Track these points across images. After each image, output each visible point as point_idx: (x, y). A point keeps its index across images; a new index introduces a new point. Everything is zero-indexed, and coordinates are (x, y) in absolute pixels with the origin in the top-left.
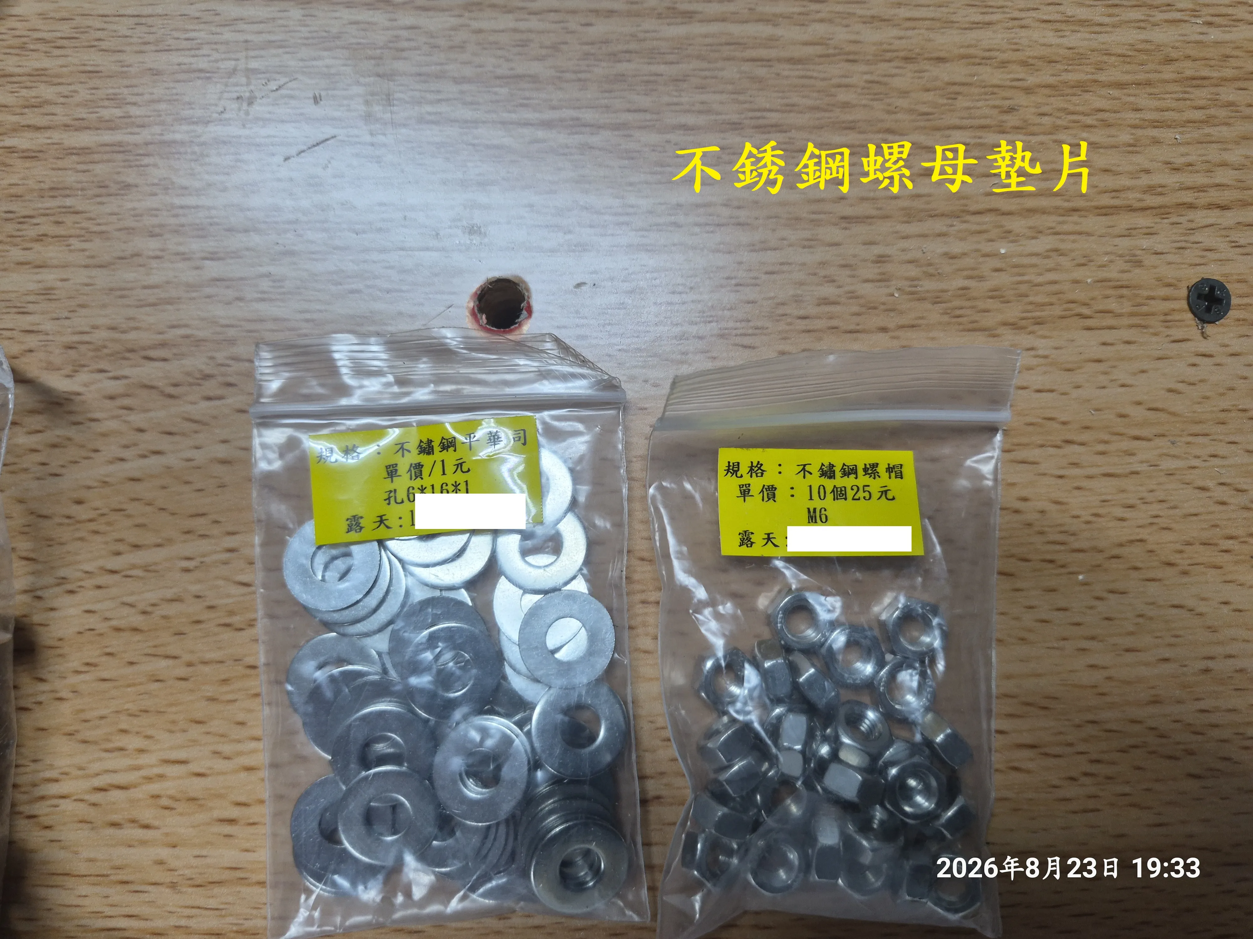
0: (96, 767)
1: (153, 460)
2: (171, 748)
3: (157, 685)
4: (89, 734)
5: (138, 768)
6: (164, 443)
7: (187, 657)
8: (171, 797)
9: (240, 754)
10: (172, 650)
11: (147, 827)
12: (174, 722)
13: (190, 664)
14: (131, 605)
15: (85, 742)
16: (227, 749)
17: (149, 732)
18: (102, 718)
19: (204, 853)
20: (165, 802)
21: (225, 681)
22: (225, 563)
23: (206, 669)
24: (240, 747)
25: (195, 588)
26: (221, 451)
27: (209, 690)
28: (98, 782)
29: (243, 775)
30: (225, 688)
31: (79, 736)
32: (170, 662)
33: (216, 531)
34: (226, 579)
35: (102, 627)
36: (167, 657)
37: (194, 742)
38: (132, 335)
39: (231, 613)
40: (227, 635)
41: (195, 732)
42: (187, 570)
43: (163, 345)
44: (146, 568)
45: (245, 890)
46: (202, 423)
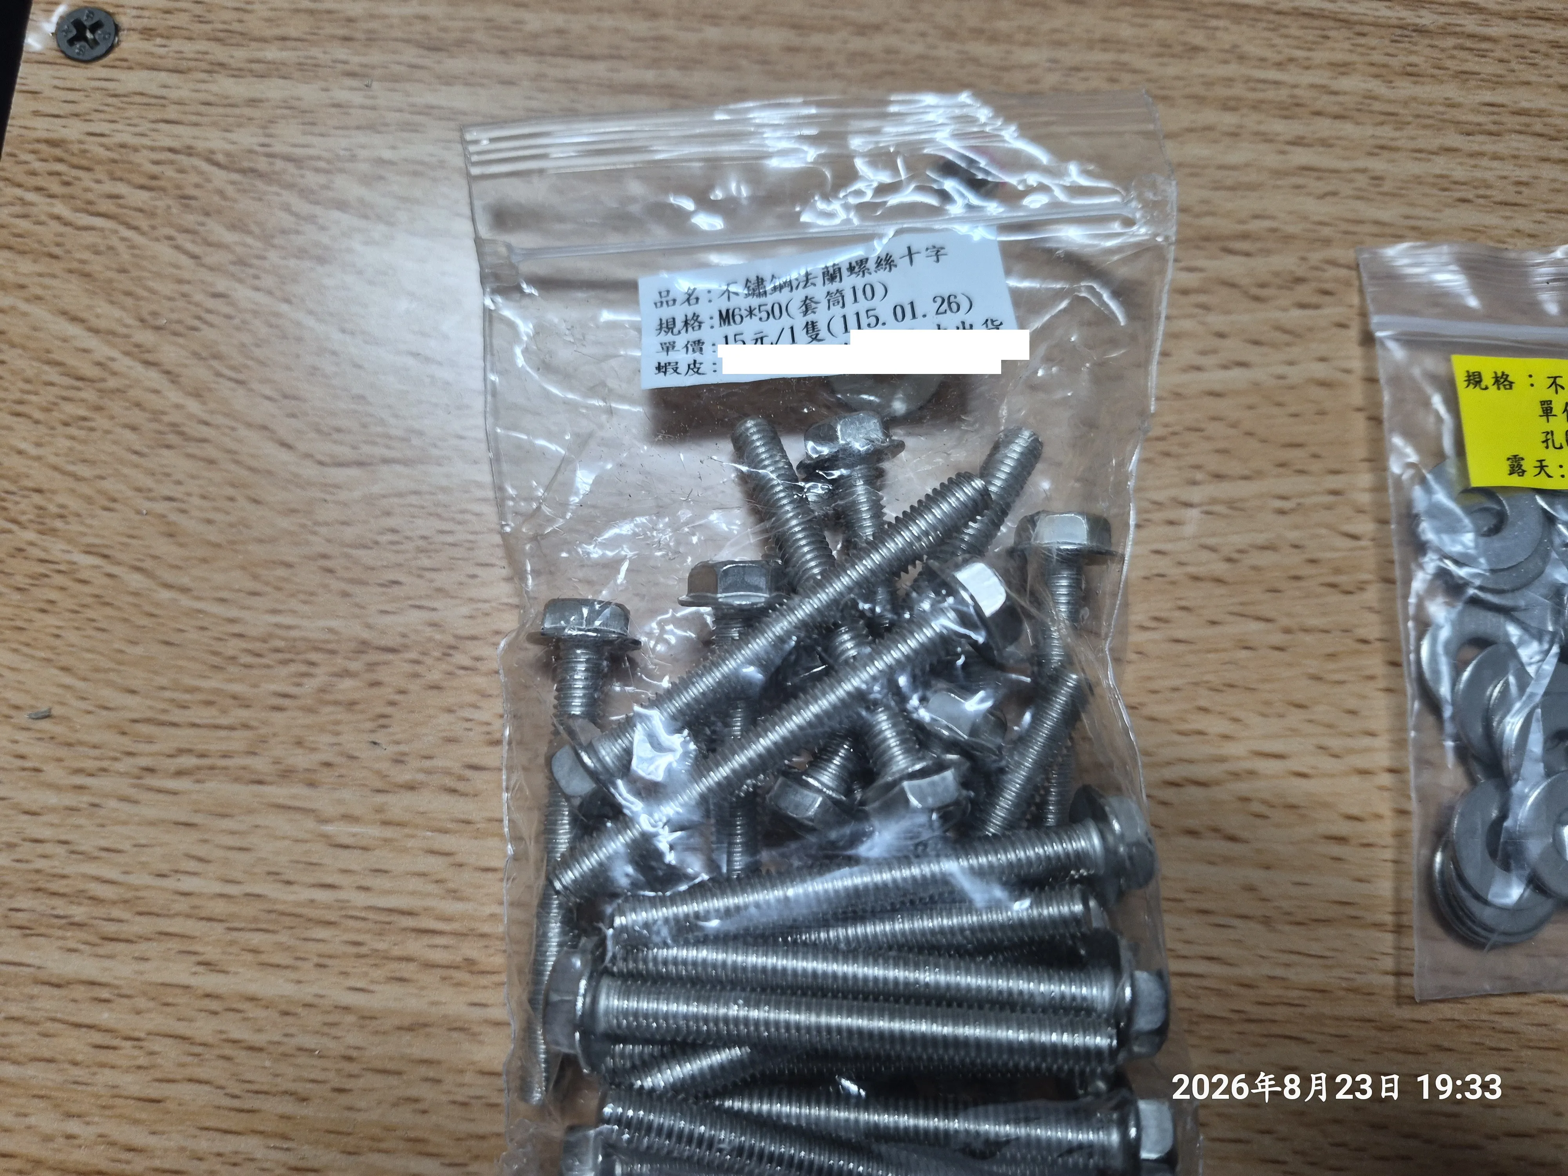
1: (1236, 373)
2: (1267, 737)
3: (1244, 654)
5: (1222, 759)
6: (1251, 354)
7: (1285, 622)
8: (1264, 802)
9: (1351, 751)
10: (1266, 610)
11: (1233, 839)
12: (1267, 703)
13: (1287, 631)
14: (1212, 549)
15: (1152, 719)
16: (1335, 743)
17: (1237, 713)
18: (1175, 689)
19: (1306, 879)
20: (1256, 807)
21: (1332, 656)
22: (1329, 507)
23: (1308, 638)
24: (1350, 742)
25: (1293, 535)
26: (1320, 371)
27: (1313, 666)
28: (1170, 773)
29: (1355, 780)
30: (1331, 666)
32: (1262, 625)
33: (1316, 466)
34: (1328, 526)
35: (1175, 572)
36: (1259, 619)
37: (1294, 732)
38: (1207, 221)
39: (1337, 571)
40: (1334, 598)
41: (1295, 718)
42: (1282, 512)
43: (1245, 236)
44: (1231, 504)
45: (1358, 933)
46: (1294, 334)
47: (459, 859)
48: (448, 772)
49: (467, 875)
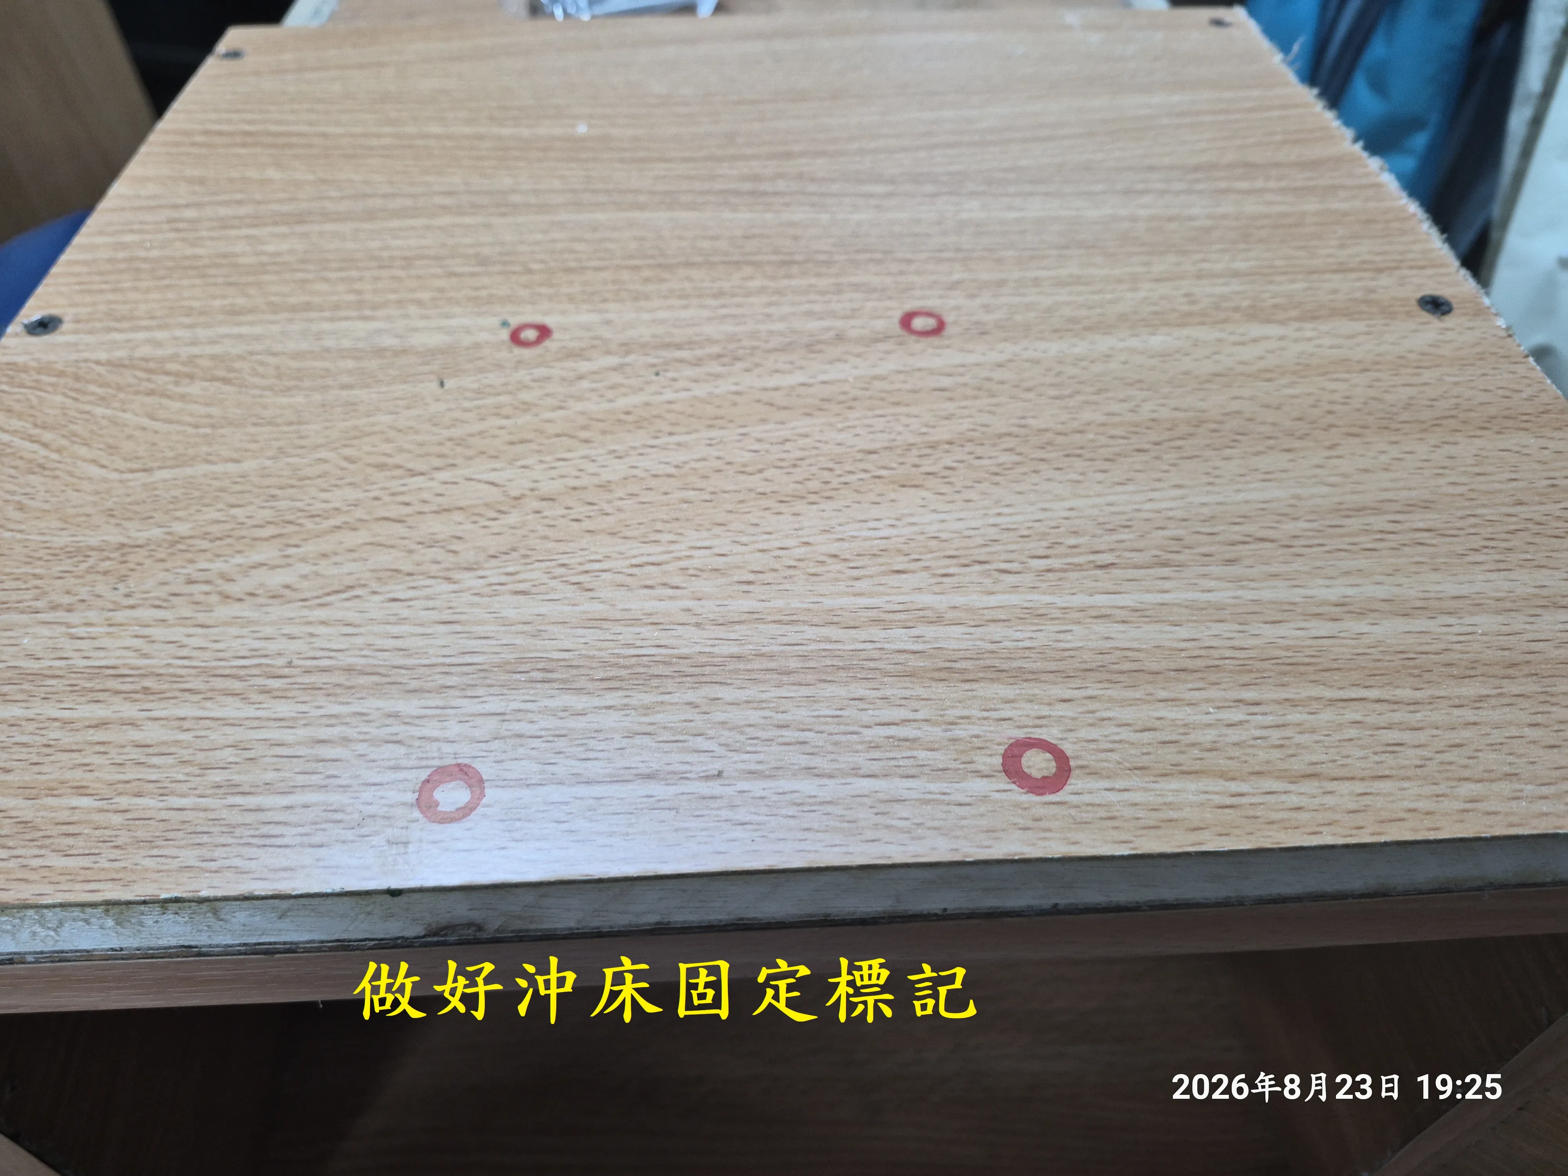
0: (635, 552)
1: (683, 393)
2: (698, 540)
3: (685, 506)
4: (628, 534)
5: (671, 552)
6: (693, 385)
7: (712, 489)
8: (697, 569)
9: (755, 542)
10: (699, 485)
11: (677, 588)
12: (700, 525)
13: (713, 493)
14: (668, 463)
15: (625, 538)
16: (744, 539)
17: (679, 531)
18: (640, 524)
19: (726, 603)
20: (691, 572)
21: (741, 502)
22: (739, 441)
23: (726, 495)
24: (754, 538)
25: (717, 454)
27: (729, 507)
28: (634, 561)
29: (758, 554)
30: (741, 506)
31: (621, 535)
32: (697, 492)
33: (731, 425)
34: (740, 449)
35: (643, 475)
36: (694, 489)
37: (717, 536)
38: (669, 339)
39: (745, 465)
40: (743, 477)
41: (717, 530)
42: (710, 445)
43: (690, 343)
44: (679, 444)
45: (761, 627)
46: (718, 376)
47: (153, 639)
48: (158, 598)
49: (156, 646)
